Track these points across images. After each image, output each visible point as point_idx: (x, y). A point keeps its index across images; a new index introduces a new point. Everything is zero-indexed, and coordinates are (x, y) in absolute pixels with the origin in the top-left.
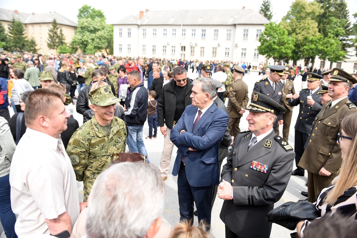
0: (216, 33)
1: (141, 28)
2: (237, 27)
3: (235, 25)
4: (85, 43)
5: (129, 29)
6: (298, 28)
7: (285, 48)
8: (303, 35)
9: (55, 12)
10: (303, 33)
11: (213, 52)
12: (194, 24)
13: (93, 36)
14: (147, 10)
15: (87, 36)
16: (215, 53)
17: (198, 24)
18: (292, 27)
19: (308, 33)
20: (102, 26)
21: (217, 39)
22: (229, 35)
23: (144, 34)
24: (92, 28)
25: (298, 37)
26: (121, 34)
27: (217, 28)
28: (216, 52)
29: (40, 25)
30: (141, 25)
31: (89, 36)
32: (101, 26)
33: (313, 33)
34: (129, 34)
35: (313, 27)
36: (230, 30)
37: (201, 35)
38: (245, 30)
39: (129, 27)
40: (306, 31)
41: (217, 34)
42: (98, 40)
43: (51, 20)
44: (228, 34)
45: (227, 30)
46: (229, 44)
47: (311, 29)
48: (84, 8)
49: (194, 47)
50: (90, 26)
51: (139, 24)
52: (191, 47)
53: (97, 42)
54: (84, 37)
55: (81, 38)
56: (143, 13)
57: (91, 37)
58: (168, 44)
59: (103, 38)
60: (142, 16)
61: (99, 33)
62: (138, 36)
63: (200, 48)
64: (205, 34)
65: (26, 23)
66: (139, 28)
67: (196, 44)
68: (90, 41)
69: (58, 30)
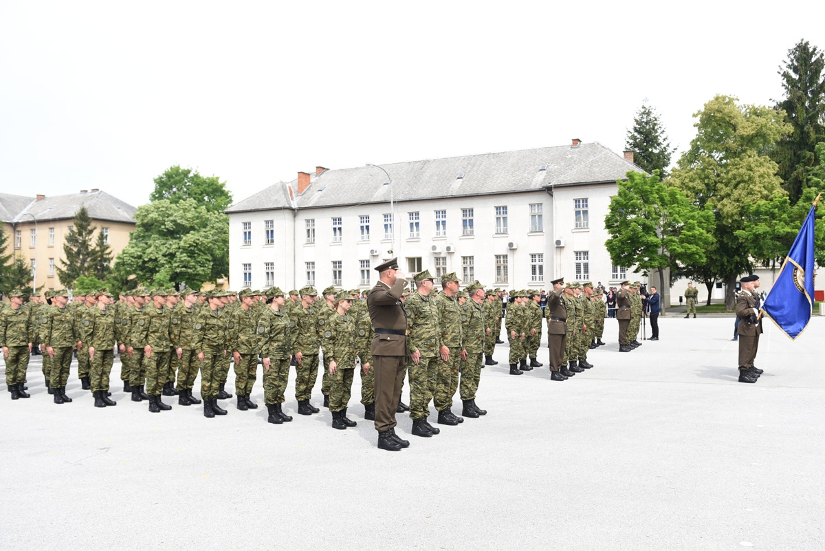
0: (502, 216)
1: (302, 218)
2: (556, 193)
3: (548, 190)
4: (150, 265)
5: (270, 223)
6: (722, 182)
7: (682, 241)
8: (738, 200)
9: (98, 190)
10: (736, 193)
11: (499, 268)
12: (440, 194)
13: (173, 245)
14: (321, 170)
15: (157, 248)
16: (502, 272)
17: (449, 194)
18: (706, 181)
19: (750, 193)
20: (201, 218)
21: (505, 233)
22: (537, 218)
23: (310, 233)
24: (169, 225)
25: (724, 205)
26: (247, 236)
27: (502, 202)
28: (506, 267)
29: (52, 225)
30: (301, 209)
31: (161, 248)
32: (197, 218)
33: (765, 192)
34: (270, 234)
35: (761, 176)
36: (540, 205)
37: (461, 223)
38: (577, 201)
39: (269, 216)
40: (744, 189)
41: (505, 219)
42: (184, 257)
44: (533, 216)
45: (531, 205)
46: (539, 244)
47: (757, 179)
49: (444, 259)
50: (166, 219)
51: (294, 205)
52: (437, 259)
53: (182, 262)
54: (149, 251)
55: (139, 254)
56: (307, 176)
57: (166, 249)
58: (375, 254)
59: (200, 250)
60: (306, 186)
61: (190, 238)
62: (294, 239)
63: (461, 260)
64: (472, 220)
65: (15, 220)
66: (295, 216)
67: (448, 248)
68: (162, 260)
69: (90, 237)
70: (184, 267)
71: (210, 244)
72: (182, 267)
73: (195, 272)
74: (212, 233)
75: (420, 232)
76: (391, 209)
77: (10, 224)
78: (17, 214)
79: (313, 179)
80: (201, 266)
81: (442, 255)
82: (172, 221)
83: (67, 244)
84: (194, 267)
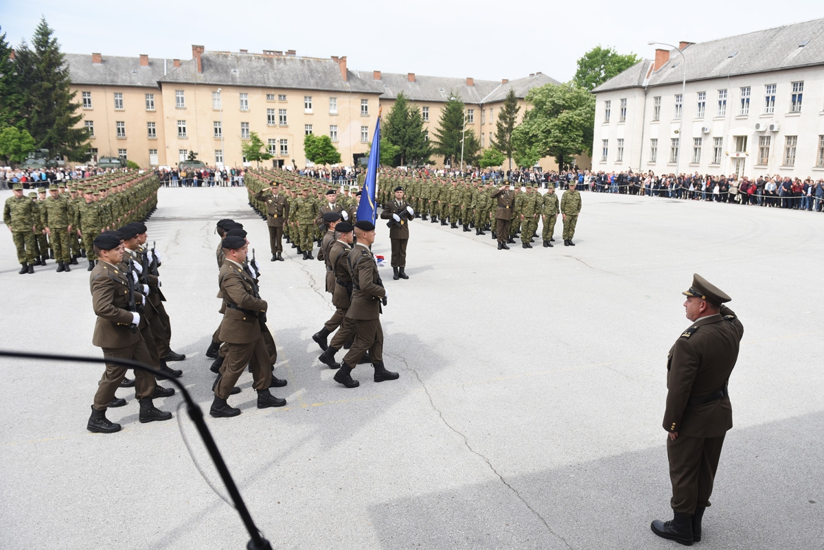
1: (652, 96)
4: (533, 140)
5: (624, 101)
12: (774, 67)
13: (551, 122)
14: (685, 44)
15: (539, 125)
17: (780, 66)
23: (657, 109)
24: (549, 105)
26: (608, 113)
30: (651, 87)
31: (542, 125)
34: (624, 112)
37: (790, 98)
39: (624, 95)
42: (558, 133)
43: (503, 95)
48: (590, 56)
49: (768, 138)
51: (646, 83)
52: (762, 138)
53: (556, 137)
54: (533, 128)
55: (527, 130)
56: (666, 53)
57: (545, 126)
58: (706, 132)
59: (573, 128)
60: (664, 63)
61: (564, 115)
62: (644, 117)
63: (784, 140)
64: (801, 94)
65: (481, 102)
66: (646, 94)
67: (772, 127)
68: (541, 136)
69: (516, 115)
70: (557, 141)
71: (583, 122)
72: (555, 142)
73: (567, 147)
74: (585, 111)
75: (750, 109)
76: (683, 90)
77: (478, 105)
78: (485, 96)
79: (673, 56)
80: (572, 141)
81: (766, 135)
82: (551, 102)
83: (500, 122)
84: (566, 141)
